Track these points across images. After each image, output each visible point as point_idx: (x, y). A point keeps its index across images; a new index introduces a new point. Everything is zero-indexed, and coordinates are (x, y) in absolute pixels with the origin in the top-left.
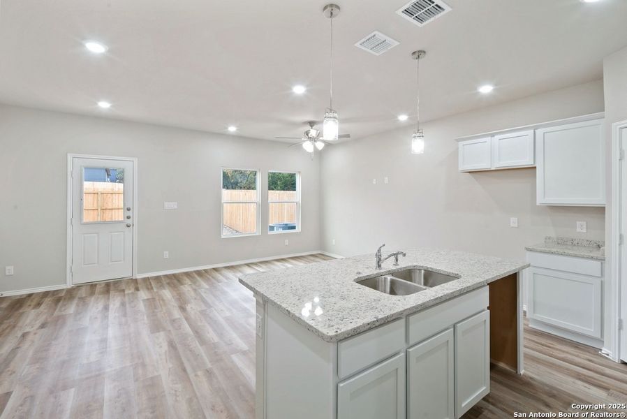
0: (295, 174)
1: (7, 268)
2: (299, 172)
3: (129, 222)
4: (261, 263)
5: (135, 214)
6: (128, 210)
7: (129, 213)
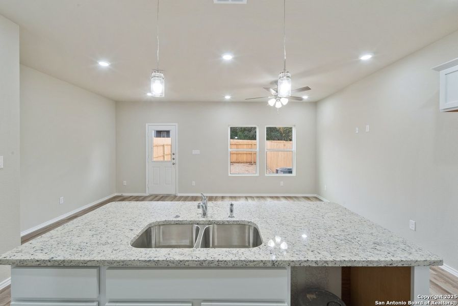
0: (291, 128)
1: (124, 182)
2: (295, 125)
3: (174, 161)
4: (258, 197)
5: (176, 157)
6: (174, 154)
7: (173, 156)
